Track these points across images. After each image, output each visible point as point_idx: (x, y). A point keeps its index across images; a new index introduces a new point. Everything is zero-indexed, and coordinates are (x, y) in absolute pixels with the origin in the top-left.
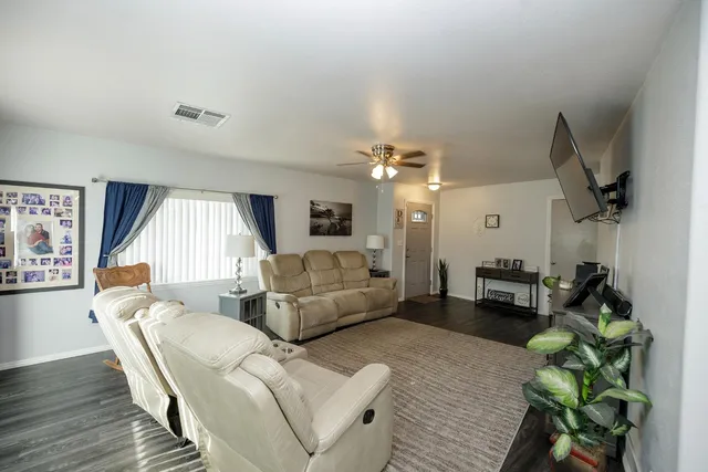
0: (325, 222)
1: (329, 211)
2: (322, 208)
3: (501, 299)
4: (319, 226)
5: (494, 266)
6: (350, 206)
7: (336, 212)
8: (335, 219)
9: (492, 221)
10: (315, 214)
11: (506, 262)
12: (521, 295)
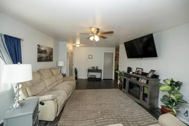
0: (44, 55)
1: (45, 50)
2: (43, 49)
3: (93, 77)
4: (42, 57)
5: (91, 69)
6: (52, 49)
7: (48, 51)
8: (48, 54)
9: (90, 57)
10: (40, 51)
11: (94, 68)
12: (98, 75)
